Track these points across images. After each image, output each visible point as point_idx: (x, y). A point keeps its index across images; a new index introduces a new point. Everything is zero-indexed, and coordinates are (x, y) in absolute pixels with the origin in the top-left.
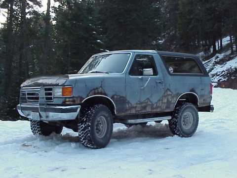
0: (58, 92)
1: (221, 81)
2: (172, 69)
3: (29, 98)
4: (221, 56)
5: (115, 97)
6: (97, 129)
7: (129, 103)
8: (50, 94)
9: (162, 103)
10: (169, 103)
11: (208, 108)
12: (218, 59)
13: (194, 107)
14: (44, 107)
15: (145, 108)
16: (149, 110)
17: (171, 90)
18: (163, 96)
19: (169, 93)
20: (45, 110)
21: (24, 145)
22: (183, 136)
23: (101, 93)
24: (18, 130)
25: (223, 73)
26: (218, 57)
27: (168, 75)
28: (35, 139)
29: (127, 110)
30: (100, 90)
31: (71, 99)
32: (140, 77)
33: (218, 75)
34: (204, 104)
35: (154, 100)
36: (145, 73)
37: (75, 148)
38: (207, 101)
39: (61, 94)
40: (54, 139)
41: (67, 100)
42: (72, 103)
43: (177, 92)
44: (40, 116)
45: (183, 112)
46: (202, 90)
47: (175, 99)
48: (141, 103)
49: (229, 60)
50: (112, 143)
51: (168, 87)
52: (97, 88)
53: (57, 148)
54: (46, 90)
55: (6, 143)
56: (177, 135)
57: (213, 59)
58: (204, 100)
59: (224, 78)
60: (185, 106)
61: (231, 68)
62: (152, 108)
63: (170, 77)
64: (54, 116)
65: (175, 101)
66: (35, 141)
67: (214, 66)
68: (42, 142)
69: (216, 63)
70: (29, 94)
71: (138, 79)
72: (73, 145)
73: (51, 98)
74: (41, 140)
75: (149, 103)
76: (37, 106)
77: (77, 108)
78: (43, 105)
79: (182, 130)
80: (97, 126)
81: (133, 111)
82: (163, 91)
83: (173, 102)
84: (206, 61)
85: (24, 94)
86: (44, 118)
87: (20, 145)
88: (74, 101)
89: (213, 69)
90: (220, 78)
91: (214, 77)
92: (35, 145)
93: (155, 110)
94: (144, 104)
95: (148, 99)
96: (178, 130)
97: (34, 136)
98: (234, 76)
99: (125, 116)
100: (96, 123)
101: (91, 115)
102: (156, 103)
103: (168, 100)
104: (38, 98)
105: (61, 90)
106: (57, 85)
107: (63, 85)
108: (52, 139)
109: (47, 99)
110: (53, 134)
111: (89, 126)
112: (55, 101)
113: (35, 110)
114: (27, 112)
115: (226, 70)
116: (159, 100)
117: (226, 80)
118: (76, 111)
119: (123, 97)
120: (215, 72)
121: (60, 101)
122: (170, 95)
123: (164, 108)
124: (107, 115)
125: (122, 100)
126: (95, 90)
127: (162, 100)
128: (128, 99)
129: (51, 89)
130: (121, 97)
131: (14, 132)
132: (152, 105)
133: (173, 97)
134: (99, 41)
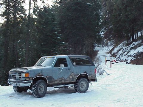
0: (23, 75)
1: (133, 59)
2: (75, 63)
3: (13, 77)
4: (136, 43)
5: (47, 77)
6: (39, 90)
7: (54, 79)
8: (21, 76)
9: (70, 78)
10: (73, 78)
11: (94, 80)
12: (134, 45)
13: (86, 80)
14: (18, 81)
15: (61, 81)
16: (63, 81)
17: (74, 73)
18: (70, 76)
19: (73, 74)
20: (19, 82)
21: (10, 96)
22: (80, 93)
23: (41, 75)
24: (9, 90)
25: (134, 55)
26: (134, 44)
27: (73, 66)
28: (15, 94)
29: (53, 82)
30: (41, 74)
31: (28, 78)
32: (59, 68)
33: (132, 56)
34: (92, 78)
35: (66, 77)
36: (61, 66)
37: (31, 97)
38: (94, 77)
39: (24, 76)
40: (23, 94)
41: (27, 78)
42: (29, 80)
43: (77, 73)
44: (17, 85)
45: (80, 82)
46: (91, 72)
47: (76, 76)
48: (60, 79)
49: (139, 47)
50: (47, 95)
51: (72, 71)
52: (39, 73)
53: (23, 97)
54: (19, 74)
55: (3, 96)
56: (78, 92)
57: (131, 46)
58: (92, 76)
59: (134, 58)
60: (81, 79)
61: (138, 52)
62: (65, 81)
63: (74, 67)
64: (22, 85)
65: (76, 77)
66: (15, 95)
67: (130, 50)
68: (18, 95)
69: (132, 48)
70: (12, 75)
71: (58, 68)
72: (30, 96)
73: (21, 78)
74: (17, 94)
75: (63, 79)
76: (15, 80)
77: (31, 82)
78: (18, 80)
79: (80, 90)
80: (40, 88)
81: (56, 82)
82: (70, 73)
83: (75, 78)
84: (127, 47)
85: (10, 75)
86: (18, 86)
87: (8, 96)
88: (30, 79)
89: (129, 52)
90: (132, 58)
91: (129, 57)
92: (15, 96)
93: (66, 82)
94: (61, 79)
95: (63, 77)
96: (78, 90)
97: (15, 93)
98: (140, 57)
99: (52, 84)
100: (39, 87)
101: (36, 84)
102: (67, 78)
103: (72, 77)
104: (16, 77)
105: (24, 74)
106: (23, 72)
107: (25, 72)
108: (22, 94)
109: (19, 77)
110: (23, 92)
111: (35, 89)
112: (22, 79)
113: (15, 82)
114: (12, 83)
115: (136, 53)
116: (68, 77)
117: (135, 59)
118: (30, 83)
119: (51, 76)
120: (130, 54)
121: (24, 79)
122: (73, 75)
123: (71, 80)
124: (44, 84)
125: (51, 78)
126: (38, 74)
127: (70, 77)
128: (53, 77)
129: (21, 74)
130: (50, 76)
131: (7, 91)
132: (65, 79)
133: (75, 76)
134: (58, 37)
